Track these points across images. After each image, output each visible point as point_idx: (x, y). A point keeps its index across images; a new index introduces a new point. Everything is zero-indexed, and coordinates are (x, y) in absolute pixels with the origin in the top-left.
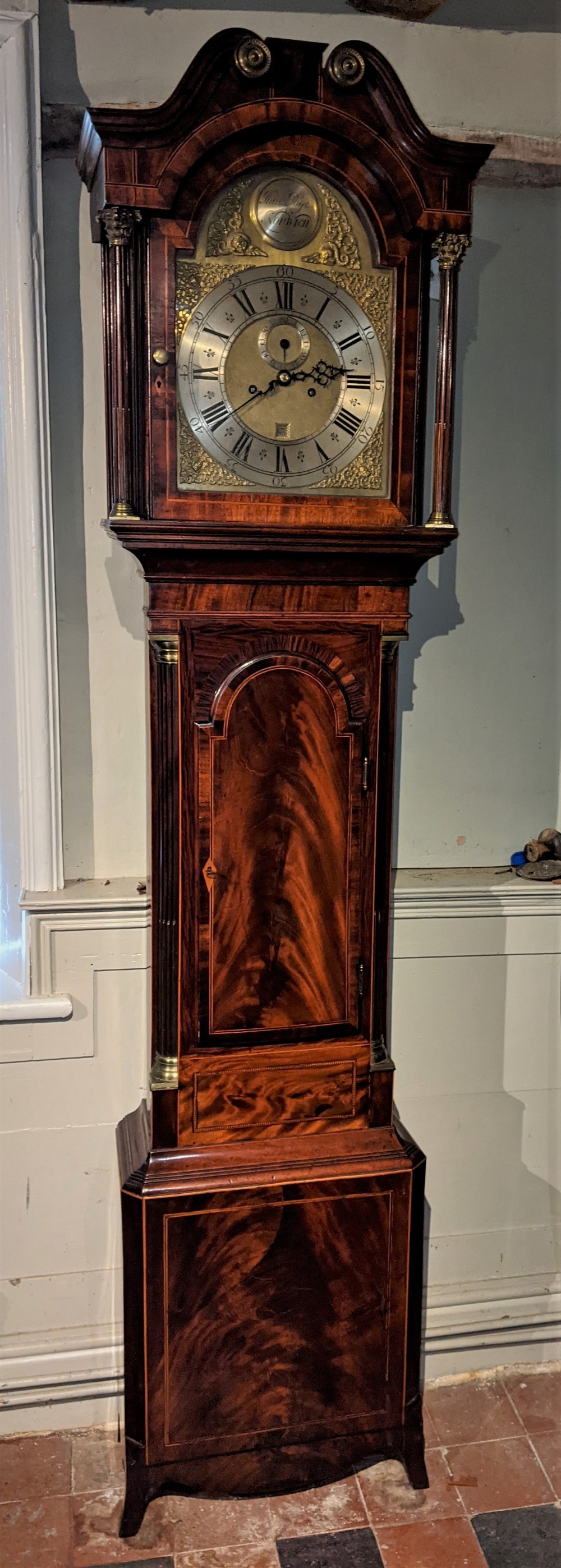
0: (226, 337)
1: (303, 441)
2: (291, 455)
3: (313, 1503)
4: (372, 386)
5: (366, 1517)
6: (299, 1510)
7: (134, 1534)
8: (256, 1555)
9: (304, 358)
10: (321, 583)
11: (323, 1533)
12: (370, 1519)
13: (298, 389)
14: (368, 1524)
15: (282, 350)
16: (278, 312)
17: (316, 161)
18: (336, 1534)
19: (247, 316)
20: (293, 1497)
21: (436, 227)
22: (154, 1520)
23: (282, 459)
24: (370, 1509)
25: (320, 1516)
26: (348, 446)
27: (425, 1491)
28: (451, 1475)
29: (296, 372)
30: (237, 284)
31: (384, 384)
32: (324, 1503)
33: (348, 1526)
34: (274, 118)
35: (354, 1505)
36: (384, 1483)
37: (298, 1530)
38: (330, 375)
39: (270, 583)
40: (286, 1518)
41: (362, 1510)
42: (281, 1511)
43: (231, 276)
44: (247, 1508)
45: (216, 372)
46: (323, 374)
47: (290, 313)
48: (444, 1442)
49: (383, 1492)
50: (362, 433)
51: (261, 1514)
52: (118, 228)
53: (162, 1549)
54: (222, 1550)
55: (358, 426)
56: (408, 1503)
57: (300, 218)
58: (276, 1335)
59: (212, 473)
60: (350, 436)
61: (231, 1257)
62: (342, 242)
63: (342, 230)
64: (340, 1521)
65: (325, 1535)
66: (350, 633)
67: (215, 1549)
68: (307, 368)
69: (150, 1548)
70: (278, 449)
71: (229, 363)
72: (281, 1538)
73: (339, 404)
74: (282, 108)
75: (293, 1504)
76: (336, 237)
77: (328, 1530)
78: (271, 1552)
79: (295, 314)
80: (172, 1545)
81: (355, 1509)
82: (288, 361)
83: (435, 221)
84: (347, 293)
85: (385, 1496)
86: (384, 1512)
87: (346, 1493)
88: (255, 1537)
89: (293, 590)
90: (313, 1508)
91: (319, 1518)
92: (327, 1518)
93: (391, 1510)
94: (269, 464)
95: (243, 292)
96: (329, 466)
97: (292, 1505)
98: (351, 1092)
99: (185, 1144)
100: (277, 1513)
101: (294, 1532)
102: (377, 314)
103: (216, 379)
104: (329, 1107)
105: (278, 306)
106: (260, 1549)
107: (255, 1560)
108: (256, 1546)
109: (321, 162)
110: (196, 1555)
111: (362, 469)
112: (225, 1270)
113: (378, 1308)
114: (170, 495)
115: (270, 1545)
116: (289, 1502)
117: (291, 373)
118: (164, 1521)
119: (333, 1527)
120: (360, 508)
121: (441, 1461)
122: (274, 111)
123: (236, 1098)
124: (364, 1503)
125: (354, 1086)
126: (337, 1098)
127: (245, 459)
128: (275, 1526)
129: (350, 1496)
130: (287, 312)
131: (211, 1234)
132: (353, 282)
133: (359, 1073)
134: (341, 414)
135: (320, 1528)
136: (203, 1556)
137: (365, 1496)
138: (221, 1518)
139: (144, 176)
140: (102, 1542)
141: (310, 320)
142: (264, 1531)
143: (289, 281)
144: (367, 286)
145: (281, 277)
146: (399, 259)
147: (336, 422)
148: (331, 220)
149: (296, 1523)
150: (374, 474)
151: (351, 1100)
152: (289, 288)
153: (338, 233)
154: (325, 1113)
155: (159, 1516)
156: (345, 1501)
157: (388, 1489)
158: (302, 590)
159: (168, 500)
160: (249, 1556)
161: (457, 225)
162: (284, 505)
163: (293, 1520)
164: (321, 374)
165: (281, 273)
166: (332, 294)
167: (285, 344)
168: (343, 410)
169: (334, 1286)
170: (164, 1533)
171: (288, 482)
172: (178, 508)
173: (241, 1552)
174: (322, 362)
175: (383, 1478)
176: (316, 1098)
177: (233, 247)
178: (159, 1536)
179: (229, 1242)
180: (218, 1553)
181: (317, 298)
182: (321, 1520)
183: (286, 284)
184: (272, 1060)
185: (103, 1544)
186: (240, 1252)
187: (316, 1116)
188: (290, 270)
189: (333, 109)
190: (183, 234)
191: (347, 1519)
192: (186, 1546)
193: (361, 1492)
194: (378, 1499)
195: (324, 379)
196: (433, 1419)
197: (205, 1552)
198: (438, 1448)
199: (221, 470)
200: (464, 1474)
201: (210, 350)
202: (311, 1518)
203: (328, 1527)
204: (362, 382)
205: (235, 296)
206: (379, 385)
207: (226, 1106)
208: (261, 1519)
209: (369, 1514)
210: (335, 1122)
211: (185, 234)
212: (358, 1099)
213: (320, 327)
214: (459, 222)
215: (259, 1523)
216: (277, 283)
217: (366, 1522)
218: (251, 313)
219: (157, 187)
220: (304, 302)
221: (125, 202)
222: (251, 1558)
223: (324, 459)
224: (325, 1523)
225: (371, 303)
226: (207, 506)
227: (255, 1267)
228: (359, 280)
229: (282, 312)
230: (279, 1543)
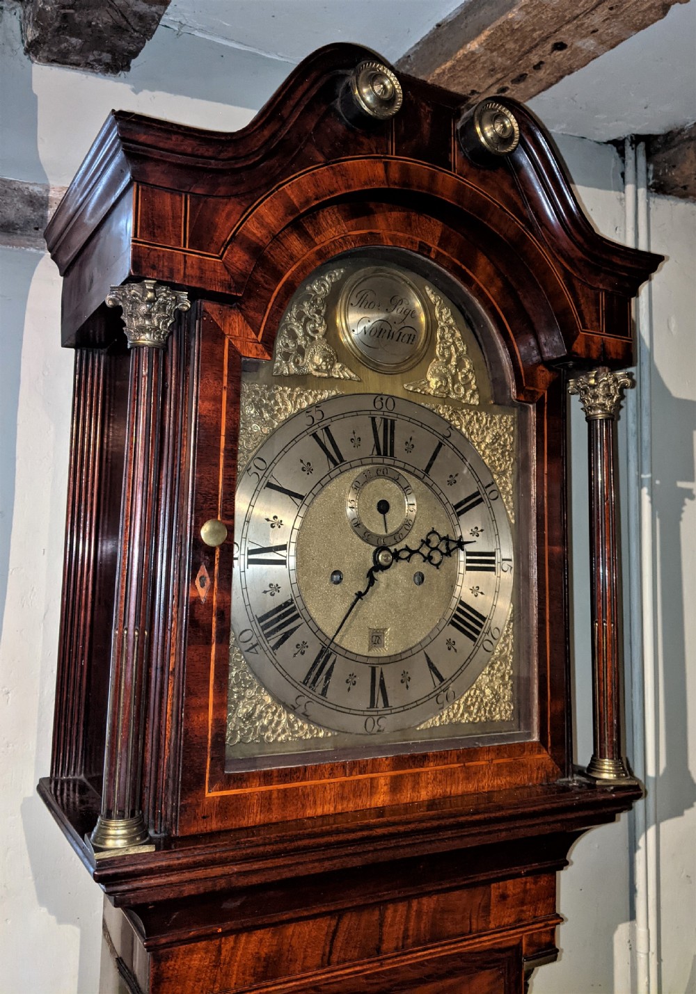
0: (301, 497)
1: (409, 653)
2: (391, 676)
4: (497, 566)
9: (407, 525)
10: (438, 892)
13: (399, 574)
15: (382, 515)
16: (375, 460)
17: (438, 254)
19: (332, 465)
21: (594, 355)
23: (378, 687)
26: (470, 658)
29: (398, 547)
30: (318, 416)
31: (512, 564)
34: (395, 183)
38: (445, 551)
39: (359, 909)
43: (311, 406)
45: (283, 552)
46: (436, 548)
47: (391, 462)
50: (487, 637)
52: (148, 316)
55: (481, 626)
57: (404, 331)
59: (271, 722)
60: (473, 642)
62: (456, 367)
63: (457, 350)
66: (482, 968)
68: (413, 541)
70: (373, 670)
71: (304, 538)
73: (456, 595)
74: (405, 170)
76: (448, 361)
79: (397, 463)
82: (390, 531)
83: (594, 347)
84: (463, 435)
89: (395, 911)
94: (360, 698)
95: (327, 429)
96: (444, 691)
102: (500, 465)
103: (283, 562)
105: (375, 452)
109: (444, 256)
111: (488, 691)
114: (212, 783)
117: (392, 549)
120: (501, 761)
122: (395, 174)
127: (324, 693)
130: (387, 461)
132: (470, 422)
134: (459, 609)
139: (200, 238)
141: (417, 472)
143: (391, 416)
144: (487, 429)
145: (379, 410)
146: (538, 393)
147: (453, 623)
148: (442, 338)
150: (504, 697)
152: (389, 427)
153: (451, 356)
158: (410, 907)
159: (208, 795)
161: (617, 354)
162: (393, 773)
164: (433, 549)
165: (378, 405)
166: (444, 437)
167: (383, 507)
168: (462, 603)
171: (388, 723)
172: (225, 807)
174: (433, 532)
177: (314, 363)
181: (426, 443)
183: (386, 420)
188: (390, 402)
189: (471, 184)
190: (254, 336)
195: (437, 557)
199: (284, 716)
201: (275, 517)
204: (483, 562)
205: (315, 436)
206: (506, 565)
211: (257, 336)
213: (430, 483)
214: (620, 351)
216: (373, 419)
218: (338, 461)
219: (220, 258)
220: (410, 447)
221: (166, 274)
223: (437, 681)
225: (492, 450)
226: (275, 795)
228: (477, 419)
229: (380, 460)
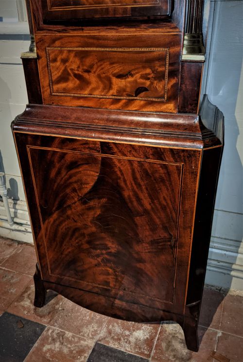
3: (129, 330)
5: (150, 352)
6: (119, 331)
7: (40, 307)
8: (81, 346)
11: (122, 350)
12: (152, 354)
14: (149, 357)
18: (129, 355)
20: (121, 322)
22: (54, 304)
24: (156, 349)
25: (127, 339)
27: (194, 353)
28: (215, 351)
32: (134, 333)
33: (138, 353)
35: (149, 342)
36: (173, 337)
37: (111, 342)
40: (110, 332)
41: (151, 348)
42: (110, 327)
44: (96, 317)
48: (222, 328)
49: (169, 342)
51: (100, 324)
53: (45, 320)
54: (69, 334)
56: (180, 356)
58: (103, 238)
61: (71, 183)
64: (135, 348)
65: (123, 352)
67: (67, 332)
69: (41, 317)
72: (99, 342)
75: (119, 326)
77: (126, 350)
78: (89, 348)
80: (50, 321)
81: (147, 345)
85: (169, 344)
86: (162, 354)
87: (149, 333)
88: (88, 335)
90: (127, 333)
91: (126, 340)
92: (130, 343)
93: (167, 355)
97: (117, 326)
98: (164, 79)
99: (47, 103)
100: (108, 327)
101: (108, 342)
104: (146, 90)
106: (86, 343)
107: (79, 348)
108: (85, 340)
110: (56, 331)
112: (68, 191)
113: (169, 243)
115: (91, 343)
116: (118, 324)
118: (57, 307)
119: (129, 350)
121: (214, 339)
123: (76, 72)
124: (155, 344)
125: (167, 74)
126: (152, 83)
128: (102, 333)
129: (150, 336)
131: (58, 165)
133: (171, 62)
135: (122, 347)
136: (59, 333)
137: (158, 339)
138: (82, 317)
140: (26, 304)
142: (95, 333)
149: (113, 338)
151: (165, 86)
154: (142, 94)
155: (57, 303)
156: (145, 338)
157: (173, 342)
160: (78, 344)
163: (113, 335)
169: (138, 220)
170: (53, 312)
173: (76, 340)
175: (175, 334)
176: (136, 81)
178: (49, 313)
179: (69, 173)
180: (66, 335)
182: (126, 342)
184: (100, 41)
185: (26, 306)
186: (76, 182)
187: (136, 96)
191: (140, 348)
192: (56, 324)
193: (157, 336)
194: (164, 345)
196: (223, 312)
197: (61, 331)
198: (217, 330)
200: (224, 354)
202: (122, 339)
203: (127, 348)
207: (71, 78)
208: (98, 327)
209: (153, 351)
210: (151, 103)
212: (170, 86)
215: (96, 329)
217: (149, 356)
222: (78, 346)
224: (127, 345)
227: (87, 194)
230: (97, 344)
